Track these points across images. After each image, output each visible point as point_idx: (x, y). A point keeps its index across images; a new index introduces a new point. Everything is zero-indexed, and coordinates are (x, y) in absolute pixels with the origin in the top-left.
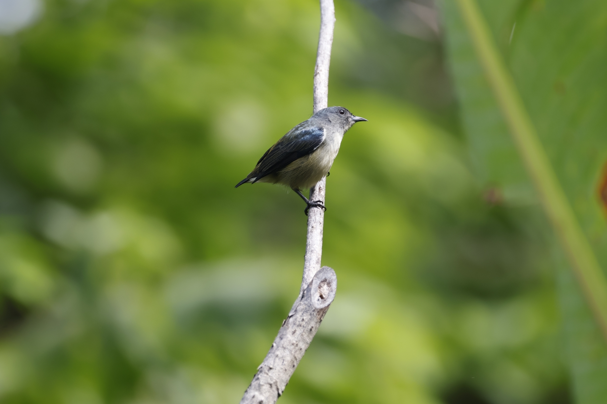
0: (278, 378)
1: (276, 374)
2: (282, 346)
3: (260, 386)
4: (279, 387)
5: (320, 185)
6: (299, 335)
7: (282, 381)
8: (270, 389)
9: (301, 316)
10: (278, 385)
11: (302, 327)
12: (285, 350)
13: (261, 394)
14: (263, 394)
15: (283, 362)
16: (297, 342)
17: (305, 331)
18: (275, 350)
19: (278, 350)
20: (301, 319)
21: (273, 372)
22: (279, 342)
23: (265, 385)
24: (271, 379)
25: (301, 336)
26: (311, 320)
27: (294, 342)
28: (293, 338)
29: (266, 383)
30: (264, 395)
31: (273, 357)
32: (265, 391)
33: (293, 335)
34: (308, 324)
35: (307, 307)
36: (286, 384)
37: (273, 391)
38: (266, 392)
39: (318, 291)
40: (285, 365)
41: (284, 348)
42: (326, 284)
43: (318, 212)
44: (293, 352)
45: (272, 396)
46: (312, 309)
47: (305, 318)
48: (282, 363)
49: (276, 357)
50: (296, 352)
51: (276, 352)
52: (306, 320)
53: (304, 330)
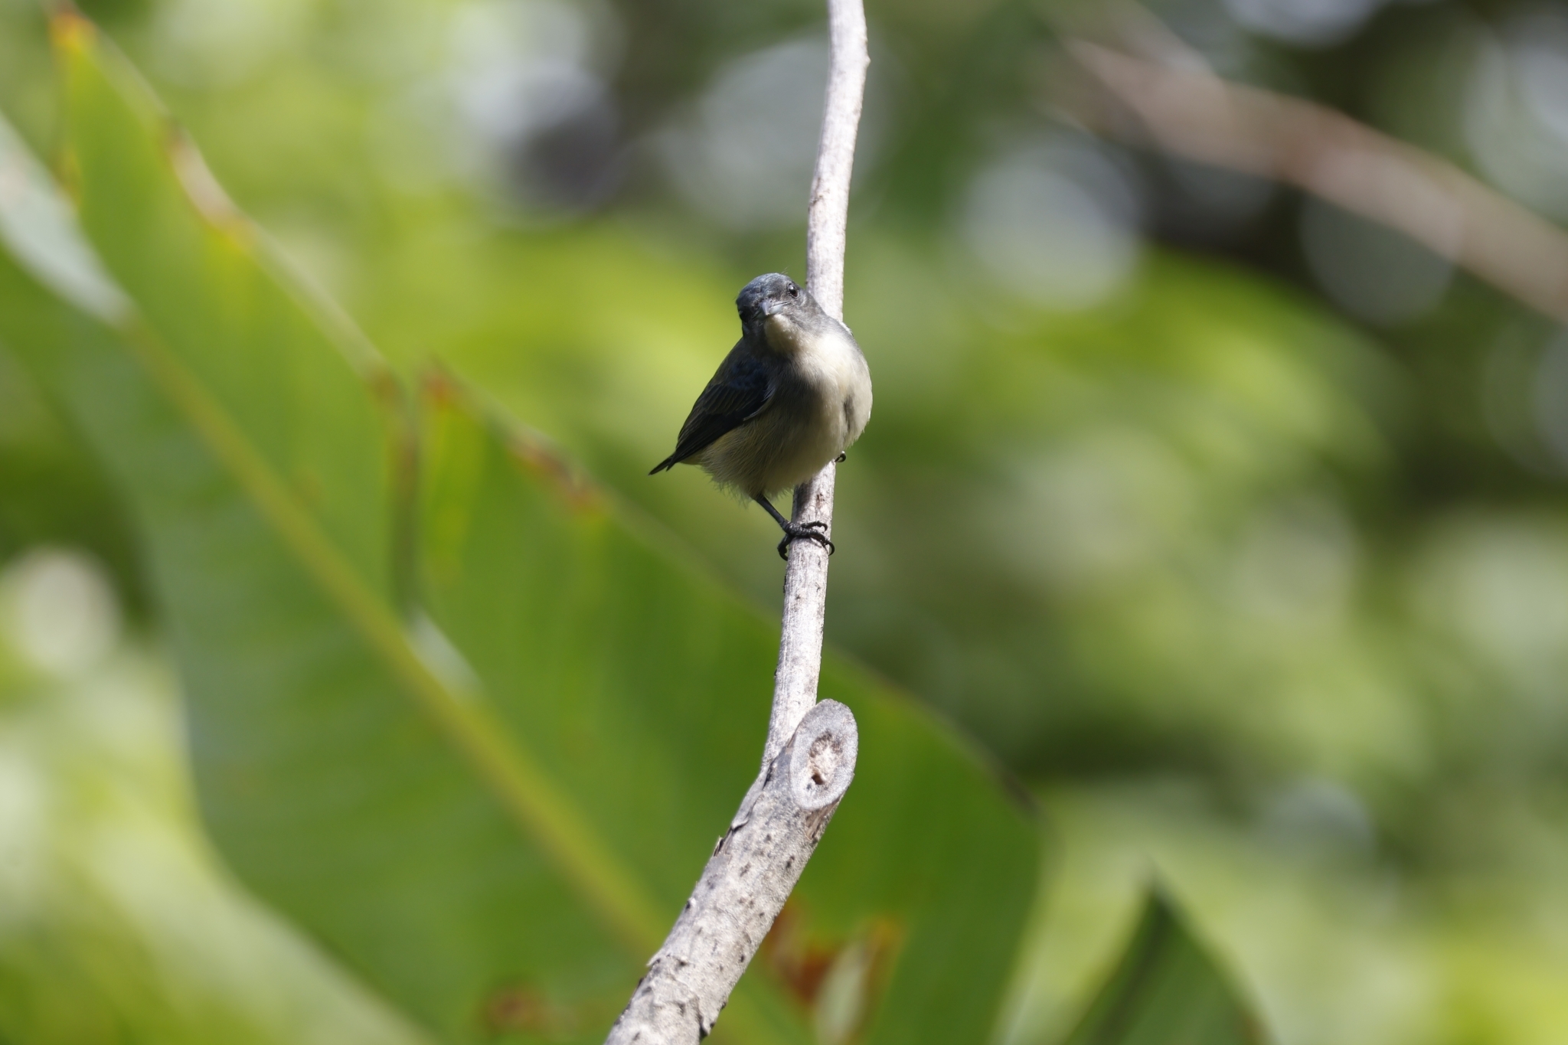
0: (699, 990)
1: (695, 979)
2: (712, 906)
3: (653, 1008)
4: (704, 1014)
5: (819, 489)
6: (757, 877)
7: (712, 996)
8: (680, 1016)
9: (763, 829)
10: (700, 1009)
11: (765, 858)
12: (719, 918)
13: (656, 1029)
14: (662, 1030)
15: (714, 949)
16: (753, 897)
17: (774, 867)
18: (695, 917)
19: (703, 916)
20: (763, 838)
21: (689, 974)
22: (706, 896)
23: (668, 1007)
24: (682, 992)
25: (764, 881)
26: (788, 838)
27: (745, 895)
28: (742, 885)
29: (668, 1002)
30: (665, 1032)
31: (688, 935)
32: (666, 1024)
33: (742, 878)
34: (781, 849)
35: (778, 805)
36: (721, 1004)
37: (688, 1022)
38: (669, 1025)
39: (810, 764)
40: (719, 954)
41: (719, 912)
42: (828, 746)
43: (813, 558)
44: (740, 923)
45: (685, 1035)
46: (792, 809)
47: (773, 833)
48: (712, 951)
49: (696, 935)
50: (748, 921)
51: (697, 922)
52: (777, 840)
53: (770, 866)
